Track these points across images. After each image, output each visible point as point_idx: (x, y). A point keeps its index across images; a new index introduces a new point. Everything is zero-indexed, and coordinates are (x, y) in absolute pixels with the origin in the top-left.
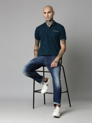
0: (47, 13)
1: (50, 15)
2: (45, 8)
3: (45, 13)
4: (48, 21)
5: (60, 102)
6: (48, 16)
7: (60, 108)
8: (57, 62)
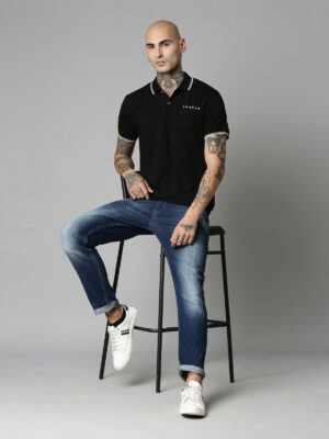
0: (157, 46)
1: (168, 51)
2: (150, 28)
3: (151, 46)
4: (163, 74)
5: (201, 364)
6: (160, 57)
7: (201, 383)
8: (191, 227)
